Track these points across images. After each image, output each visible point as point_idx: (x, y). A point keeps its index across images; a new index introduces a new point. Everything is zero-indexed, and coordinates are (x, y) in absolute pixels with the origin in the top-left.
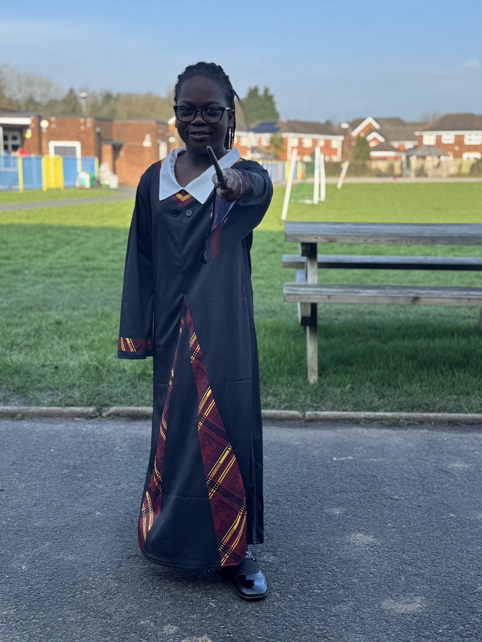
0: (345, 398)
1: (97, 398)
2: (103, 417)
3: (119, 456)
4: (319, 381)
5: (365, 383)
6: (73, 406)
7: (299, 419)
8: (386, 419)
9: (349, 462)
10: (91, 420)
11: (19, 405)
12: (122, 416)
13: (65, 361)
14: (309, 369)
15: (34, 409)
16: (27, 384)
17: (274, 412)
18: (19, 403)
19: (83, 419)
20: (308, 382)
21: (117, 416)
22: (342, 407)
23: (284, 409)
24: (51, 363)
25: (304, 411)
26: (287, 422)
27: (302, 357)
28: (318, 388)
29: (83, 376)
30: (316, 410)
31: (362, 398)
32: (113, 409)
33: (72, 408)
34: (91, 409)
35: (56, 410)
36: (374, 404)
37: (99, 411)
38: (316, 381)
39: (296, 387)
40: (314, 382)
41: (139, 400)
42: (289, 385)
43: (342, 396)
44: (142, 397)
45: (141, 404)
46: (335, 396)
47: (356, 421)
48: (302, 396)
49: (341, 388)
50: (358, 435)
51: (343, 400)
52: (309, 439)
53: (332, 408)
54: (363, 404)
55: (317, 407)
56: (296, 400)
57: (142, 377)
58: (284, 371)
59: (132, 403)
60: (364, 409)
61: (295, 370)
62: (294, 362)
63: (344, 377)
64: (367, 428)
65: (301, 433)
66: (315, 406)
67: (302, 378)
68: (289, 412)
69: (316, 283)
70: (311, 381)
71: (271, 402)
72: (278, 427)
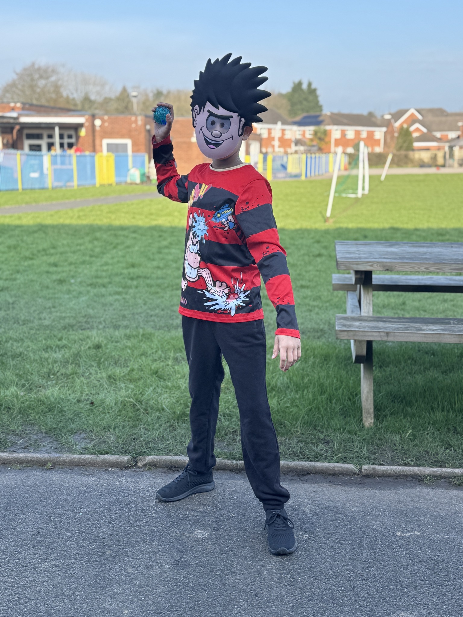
0: (406, 447)
1: (133, 444)
2: (139, 467)
3: (154, 525)
4: (376, 426)
5: (428, 428)
6: (107, 453)
7: (355, 474)
8: (455, 477)
9: (416, 540)
10: (126, 471)
11: (49, 451)
12: (159, 467)
13: (102, 396)
14: (363, 411)
15: (65, 456)
16: (61, 424)
17: (326, 464)
18: (51, 448)
19: (117, 470)
20: (363, 427)
21: (153, 465)
22: (403, 459)
23: (338, 462)
24: (86, 398)
25: (360, 464)
26: (341, 476)
27: (355, 394)
28: (374, 434)
29: (120, 416)
30: (373, 464)
31: (426, 449)
32: (149, 458)
33: (106, 456)
34: (126, 458)
35: (88, 458)
36: (439, 456)
37: (135, 460)
38: (372, 425)
39: (350, 432)
40: (370, 425)
41: (178, 447)
42: (342, 430)
43: (402, 445)
44: (181, 442)
45: (180, 452)
46: (395, 444)
47: (419, 478)
48: (356, 444)
49: (401, 434)
50: (424, 498)
51: (404, 450)
52: (367, 503)
53: (392, 460)
54: (427, 456)
55: (375, 459)
56: (351, 449)
57: (181, 417)
58: (336, 411)
59: (170, 451)
60: (428, 463)
61: (348, 410)
62: (347, 400)
63: (404, 421)
64: (433, 488)
65: (357, 493)
66: (372, 458)
67: (357, 421)
68: (343, 466)
69: (371, 314)
70: (367, 424)
71: (323, 452)
72: (331, 484)
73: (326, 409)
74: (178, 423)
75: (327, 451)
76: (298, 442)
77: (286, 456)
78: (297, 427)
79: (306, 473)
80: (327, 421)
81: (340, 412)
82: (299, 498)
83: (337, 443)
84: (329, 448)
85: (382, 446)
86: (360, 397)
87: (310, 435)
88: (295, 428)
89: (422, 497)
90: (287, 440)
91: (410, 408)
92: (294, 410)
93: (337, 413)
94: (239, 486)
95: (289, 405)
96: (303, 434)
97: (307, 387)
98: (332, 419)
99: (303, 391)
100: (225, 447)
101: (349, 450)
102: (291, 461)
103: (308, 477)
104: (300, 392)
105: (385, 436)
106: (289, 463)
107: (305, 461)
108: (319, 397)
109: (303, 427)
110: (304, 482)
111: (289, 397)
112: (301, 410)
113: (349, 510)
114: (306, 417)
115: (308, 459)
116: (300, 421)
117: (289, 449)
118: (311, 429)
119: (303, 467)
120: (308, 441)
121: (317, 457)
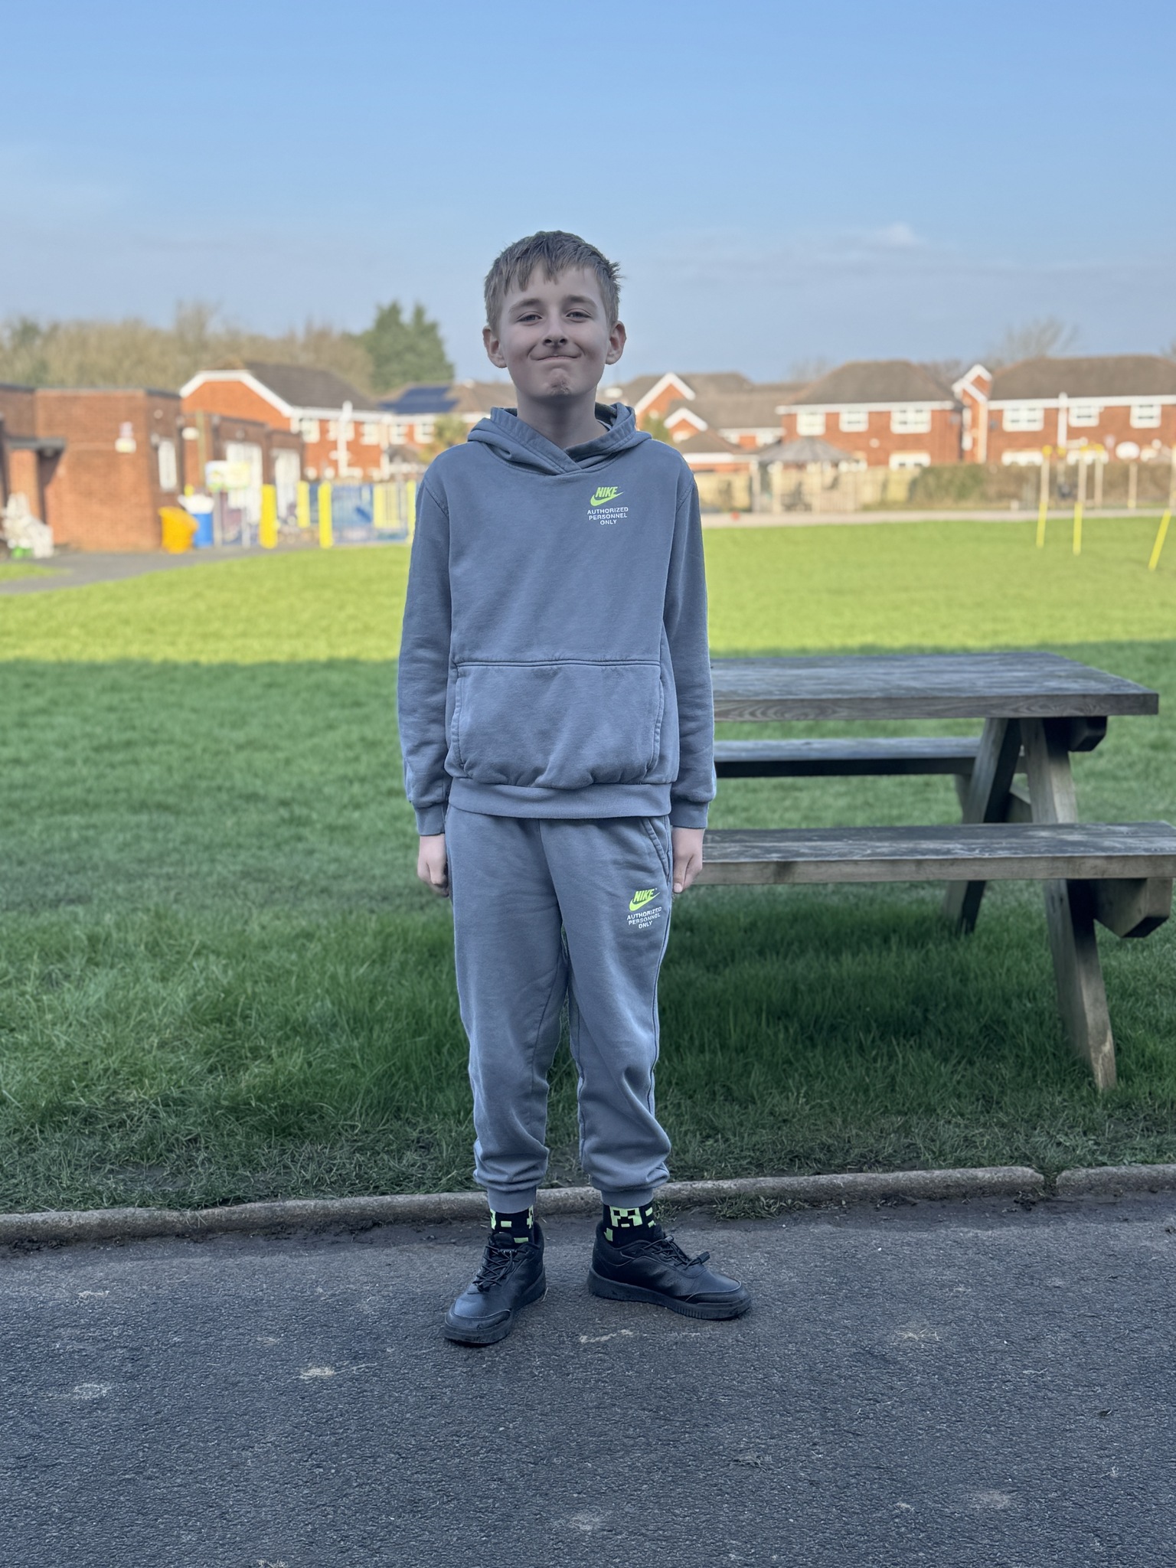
8: (723, 1200)
9: (623, 1348)
41: (39, 1190)
44: (48, 1178)
45: (46, 1202)
57: (51, 1116)
59: (17, 1202)
71: (413, 1170)
72: (431, 1244)
74: (41, 1132)
75: (424, 1167)
76: (354, 1151)
77: (323, 1188)
78: (353, 1115)
79: (370, 1223)
80: (427, 1098)
83: (448, 1145)
84: (431, 1159)
85: (559, 1145)
87: (384, 1132)
88: (345, 1120)
90: (327, 1151)
92: (346, 1076)
94: (197, 1270)
95: (333, 1066)
96: (366, 1132)
97: (381, 1021)
98: (441, 1090)
99: (371, 1030)
100: (166, 1179)
102: (333, 1199)
103: (377, 1231)
104: (363, 1034)
105: (566, 1119)
106: (328, 1203)
107: (369, 1195)
108: (407, 1042)
109: (367, 1115)
111: (338, 1046)
112: (364, 1074)
114: (375, 1090)
115: (377, 1190)
116: (359, 1102)
117: (331, 1170)
118: (388, 1121)
119: (363, 1208)
120: (379, 1147)
121: (398, 1184)
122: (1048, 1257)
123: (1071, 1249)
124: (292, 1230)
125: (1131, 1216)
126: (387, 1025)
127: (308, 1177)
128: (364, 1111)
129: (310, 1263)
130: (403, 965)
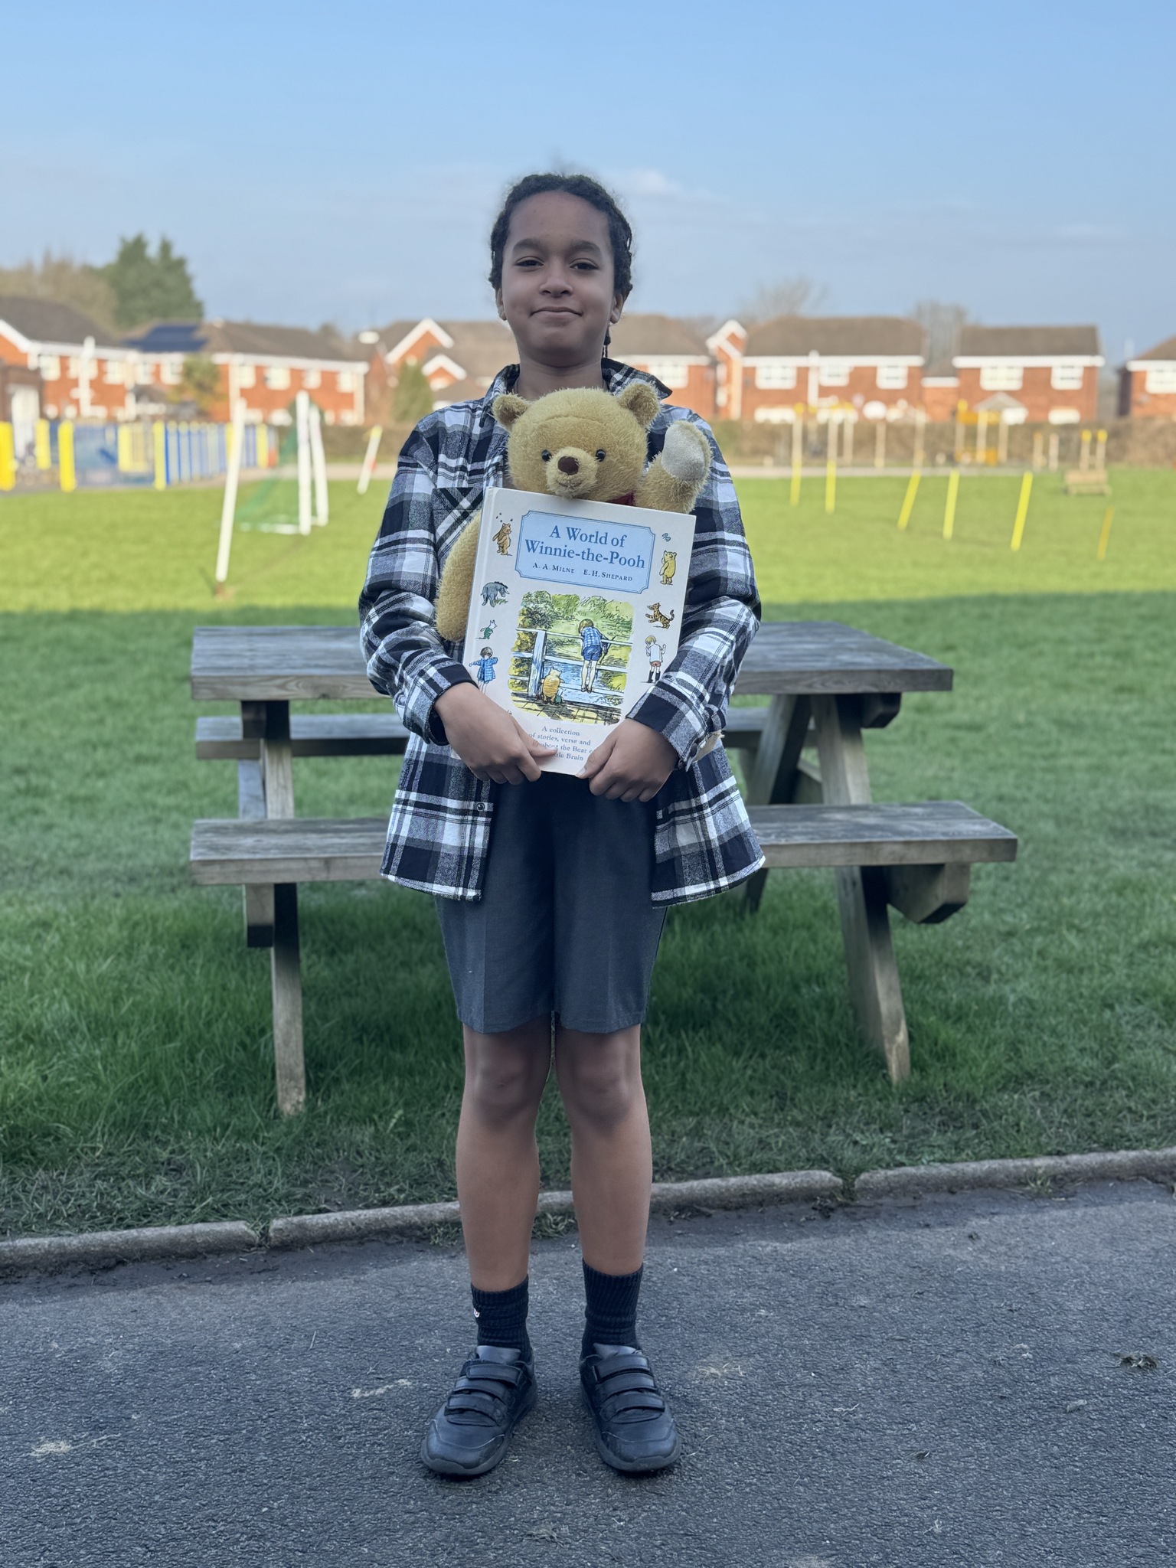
0: (386, 1158)
4: (312, 1110)
5: (443, 1098)
7: (252, 1245)
9: (401, 1399)
14: (278, 1072)
17: (171, 1231)
20: (277, 1115)
22: (378, 1191)
23: (204, 1220)
25: (266, 1219)
27: (258, 1031)
28: (308, 1133)
30: (300, 1212)
31: (437, 1156)
38: (300, 1107)
39: (240, 1135)
40: (296, 1110)
42: (218, 1130)
43: (378, 1151)
46: (358, 1153)
47: (419, 1233)
48: (258, 1163)
49: (376, 1125)
50: (427, 1286)
51: (382, 1164)
52: (279, 1322)
53: (350, 1196)
54: (438, 1173)
55: (307, 1198)
56: (242, 1180)
58: (205, 1082)
60: (442, 1192)
61: (238, 1076)
62: (237, 1050)
63: (382, 1088)
64: (453, 1254)
65: (253, 1298)
66: (298, 1196)
67: (260, 1103)
68: (218, 1229)
69: (290, 814)
70: (287, 1108)
71: (163, 1198)
72: (183, 1284)
73: (176, 1079)
75: (175, 1194)
76: (95, 1178)
77: (58, 1222)
78: (94, 1136)
79: (113, 1262)
80: (179, 1112)
81: (215, 1082)
82: (89, 1335)
83: (203, 1168)
84: (183, 1184)
85: (327, 1162)
86: (272, 1036)
87: (129, 1154)
88: (85, 1142)
89: (424, 1283)
90: (64, 1178)
91: (402, 1052)
92: (86, 1091)
93: (207, 1087)
95: (72, 1079)
96: (110, 1154)
97: (126, 1026)
98: (195, 1103)
99: (115, 1037)
101: (236, 1183)
102: (70, 1235)
103: (122, 1271)
104: (106, 1041)
105: (334, 1132)
106: (65, 1240)
107: (112, 1229)
108: (157, 1049)
109: (110, 1134)
110: (108, 1288)
111: (77, 1055)
112: (106, 1088)
113: (226, 1349)
114: (119, 1106)
115: (122, 1223)
116: (101, 1120)
117: (69, 1200)
118: (134, 1140)
119: (105, 1246)
120: (125, 1171)
121: (146, 1215)
122: (851, 1271)
123: (874, 1261)
124: (22, 1273)
125: (931, 1220)
126: (134, 1031)
127: (42, 1210)
128: (106, 1130)
129: (44, 1313)
130: (152, 957)
